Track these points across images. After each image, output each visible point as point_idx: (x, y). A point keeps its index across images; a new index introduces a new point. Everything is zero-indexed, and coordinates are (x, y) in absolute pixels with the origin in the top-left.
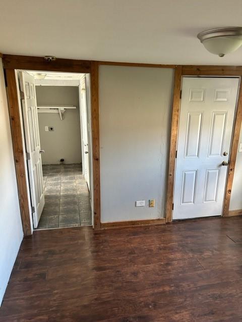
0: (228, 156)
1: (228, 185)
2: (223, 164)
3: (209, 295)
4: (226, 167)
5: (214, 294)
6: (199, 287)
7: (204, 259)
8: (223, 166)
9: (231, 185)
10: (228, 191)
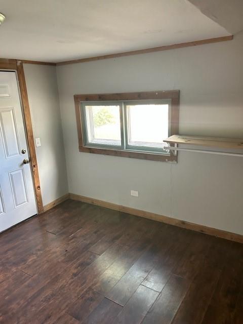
0: (27, 153)
1: (36, 182)
2: (25, 162)
3: (42, 301)
4: (28, 165)
5: (46, 296)
6: (30, 298)
7: (29, 266)
8: (25, 165)
9: (38, 181)
10: (37, 188)
